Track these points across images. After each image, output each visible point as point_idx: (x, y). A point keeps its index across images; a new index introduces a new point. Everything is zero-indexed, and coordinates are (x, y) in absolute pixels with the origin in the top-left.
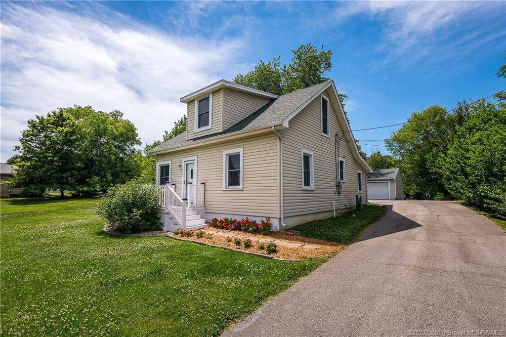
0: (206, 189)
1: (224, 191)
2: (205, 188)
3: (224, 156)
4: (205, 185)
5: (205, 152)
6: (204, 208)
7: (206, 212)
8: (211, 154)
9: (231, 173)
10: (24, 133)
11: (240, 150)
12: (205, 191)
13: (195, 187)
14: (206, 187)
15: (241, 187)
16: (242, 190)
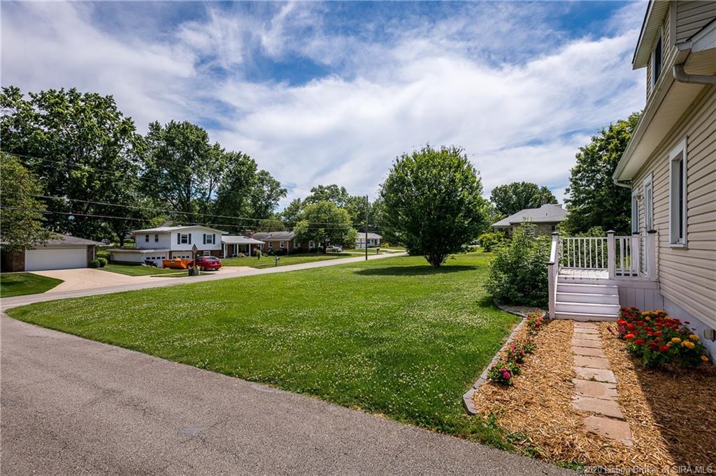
7: (661, 295)
11: (681, 147)
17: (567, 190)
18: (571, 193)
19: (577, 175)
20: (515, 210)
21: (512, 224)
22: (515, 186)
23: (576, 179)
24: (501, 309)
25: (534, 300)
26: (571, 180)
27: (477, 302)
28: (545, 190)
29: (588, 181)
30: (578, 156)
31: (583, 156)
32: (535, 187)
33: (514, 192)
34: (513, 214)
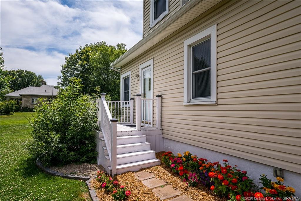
0: (164, 104)
1: (185, 106)
2: (162, 102)
3: (186, 49)
4: (162, 99)
5: (161, 51)
6: (160, 132)
7: (164, 138)
8: (169, 51)
9: (196, 76)
10: (63, 66)
11: (211, 31)
12: (162, 106)
13: (151, 102)
14: (164, 100)
15: (212, 99)
16: (215, 105)
17: (59, 77)
18: (61, 79)
19: (65, 69)
20: (20, 88)
21: (21, 95)
22: (21, 72)
23: (65, 72)
24: (54, 175)
25: (83, 156)
26: (62, 71)
27: (16, 170)
28: (40, 77)
29: (71, 74)
30: (66, 59)
31: (68, 59)
32: (34, 74)
33: (19, 75)
34: (18, 90)
